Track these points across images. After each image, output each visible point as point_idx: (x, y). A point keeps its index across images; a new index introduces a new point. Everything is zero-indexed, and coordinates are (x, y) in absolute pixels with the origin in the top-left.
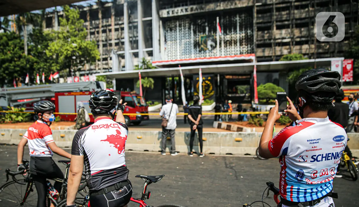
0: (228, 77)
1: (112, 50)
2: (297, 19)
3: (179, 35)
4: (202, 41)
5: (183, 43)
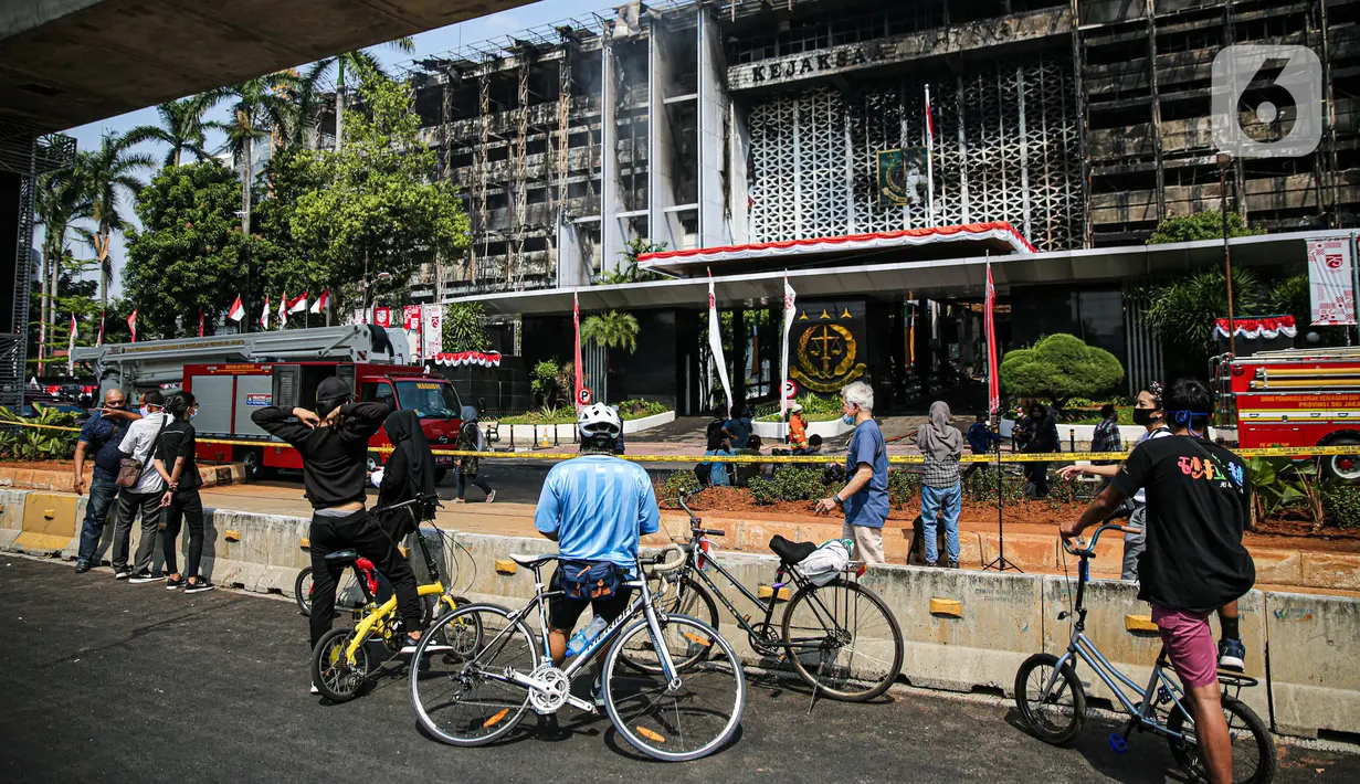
1: (556, 210)
3: (802, 150)
4: (883, 170)
5: (815, 181)
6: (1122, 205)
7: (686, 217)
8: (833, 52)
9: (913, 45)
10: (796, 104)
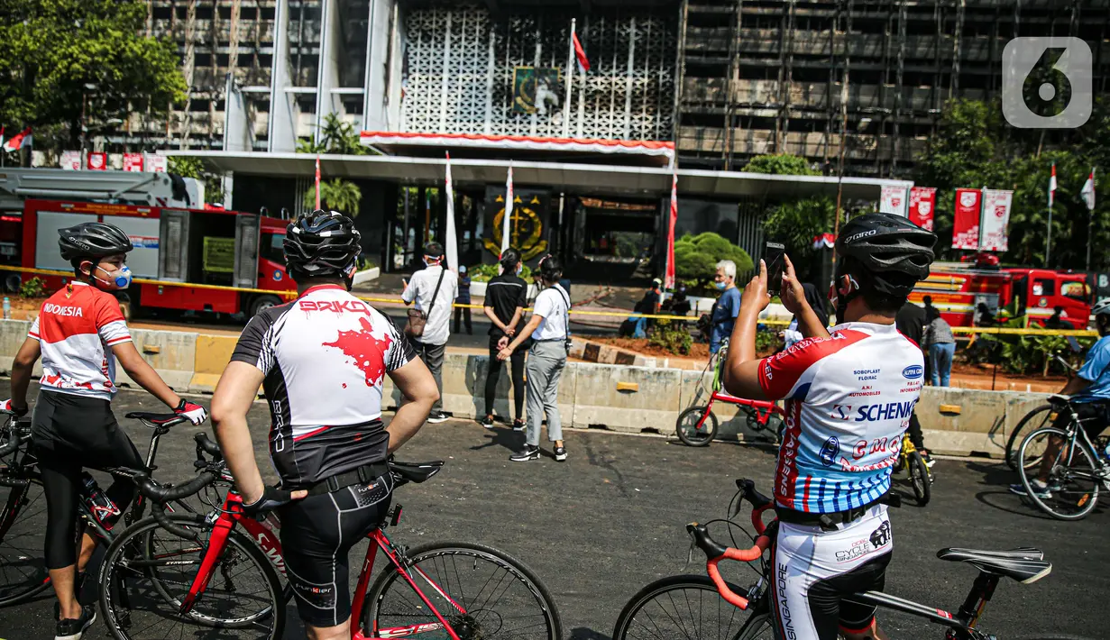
0: (588, 202)
1: (227, 76)
2: (798, 57)
3: (451, 55)
4: (518, 83)
5: (460, 83)
6: (699, 137)
7: (348, 100)
10: (449, 15)
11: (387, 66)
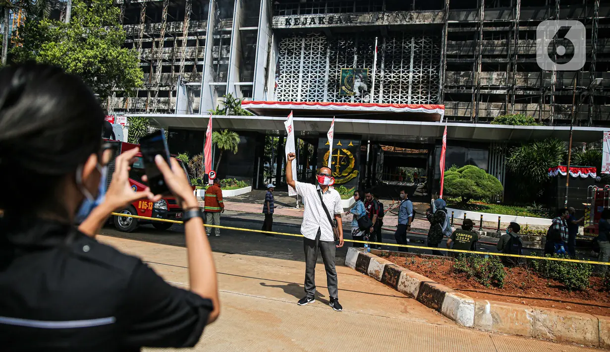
0: (385, 148)
1: (179, 77)
3: (304, 63)
5: (309, 79)
6: (456, 108)
7: (245, 89)
8: (327, 16)
9: (366, 19)
10: (304, 40)
11: (267, 69)
